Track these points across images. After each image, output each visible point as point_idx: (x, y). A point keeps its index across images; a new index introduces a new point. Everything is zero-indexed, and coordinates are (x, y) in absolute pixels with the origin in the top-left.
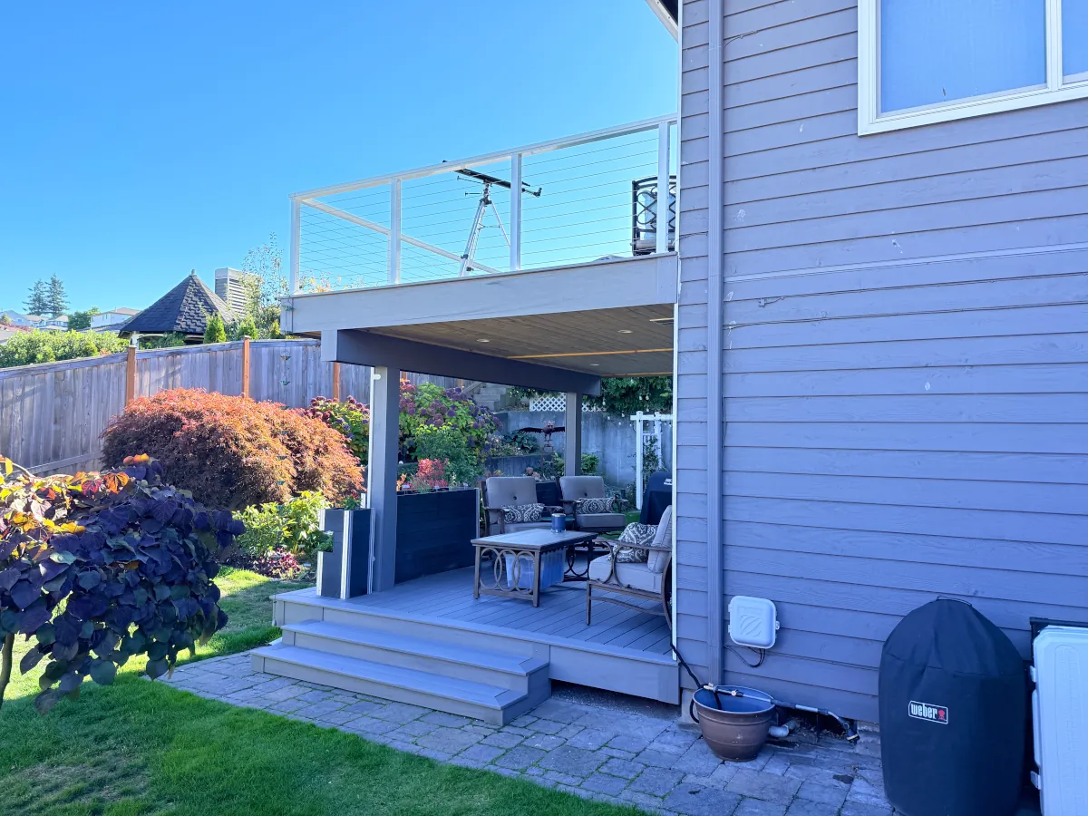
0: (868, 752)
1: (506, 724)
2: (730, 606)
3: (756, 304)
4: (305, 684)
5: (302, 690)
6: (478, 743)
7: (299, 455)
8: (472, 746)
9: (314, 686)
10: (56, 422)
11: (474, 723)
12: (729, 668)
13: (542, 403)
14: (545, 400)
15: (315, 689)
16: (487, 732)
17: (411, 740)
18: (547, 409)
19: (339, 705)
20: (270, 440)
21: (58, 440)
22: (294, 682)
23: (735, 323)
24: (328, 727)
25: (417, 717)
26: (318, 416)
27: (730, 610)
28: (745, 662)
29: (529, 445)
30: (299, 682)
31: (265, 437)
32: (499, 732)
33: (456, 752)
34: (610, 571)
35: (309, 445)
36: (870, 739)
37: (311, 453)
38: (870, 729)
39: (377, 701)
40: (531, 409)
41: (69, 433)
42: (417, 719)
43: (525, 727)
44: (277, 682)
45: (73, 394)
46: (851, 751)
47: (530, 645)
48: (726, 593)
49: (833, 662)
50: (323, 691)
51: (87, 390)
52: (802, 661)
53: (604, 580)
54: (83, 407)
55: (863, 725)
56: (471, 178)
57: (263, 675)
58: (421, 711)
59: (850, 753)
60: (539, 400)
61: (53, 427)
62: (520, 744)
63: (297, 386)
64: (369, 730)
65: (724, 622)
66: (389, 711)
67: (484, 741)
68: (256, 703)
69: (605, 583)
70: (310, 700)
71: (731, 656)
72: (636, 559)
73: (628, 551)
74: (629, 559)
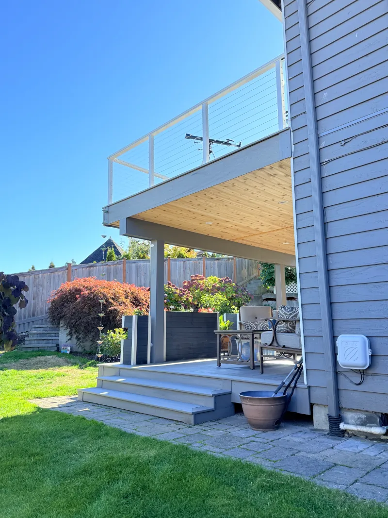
2: (337, 342)
3: (339, 144)
9: (103, 406)
10: (34, 299)
11: (178, 423)
12: (340, 387)
16: (181, 427)
21: (34, 307)
22: (94, 404)
23: (327, 160)
25: (147, 420)
27: (337, 345)
28: (351, 382)
32: (191, 427)
34: (272, 339)
39: (131, 413)
41: (40, 304)
44: (86, 405)
45: (42, 286)
47: (221, 381)
48: (335, 335)
50: (106, 408)
51: (48, 284)
53: (269, 343)
54: (47, 292)
57: (81, 402)
61: (33, 301)
65: (335, 355)
67: (177, 431)
69: (270, 345)
71: (342, 378)
72: (291, 330)
73: (283, 325)
74: (285, 329)
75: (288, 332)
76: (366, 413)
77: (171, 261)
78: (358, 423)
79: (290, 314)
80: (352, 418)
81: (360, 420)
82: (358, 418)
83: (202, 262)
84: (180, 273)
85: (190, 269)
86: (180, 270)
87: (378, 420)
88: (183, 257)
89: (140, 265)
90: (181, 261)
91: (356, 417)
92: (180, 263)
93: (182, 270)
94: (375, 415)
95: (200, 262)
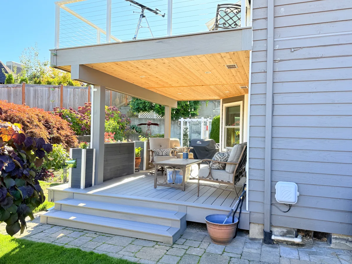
0: (337, 247)
1: (174, 243)
2: (276, 186)
3: (289, 50)
4: (70, 229)
5: (68, 231)
6: (165, 254)
7: (50, 130)
8: (163, 256)
9: (74, 229)
11: (159, 243)
12: (273, 213)
13: (143, 115)
14: (144, 114)
15: (75, 231)
16: (168, 248)
17: (132, 255)
18: (145, 117)
19: (90, 238)
20: (38, 123)
22: (64, 228)
23: (279, 59)
24: (88, 251)
25: (130, 242)
26: (57, 114)
27: (276, 188)
28: (281, 210)
29: (139, 130)
30: (65, 228)
31: (36, 122)
32: (172, 248)
33: (157, 260)
34: (209, 173)
35: (54, 126)
36: (338, 241)
37: (56, 129)
38: (338, 237)
39: (107, 235)
40: (139, 117)
42: (130, 244)
43: (183, 244)
44: (55, 228)
46: (328, 247)
47: (177, 206)
49: (322, 209)
50: (80, 232)
52: (307, 209)
55: (335, 235)
56: (136, 5)
57: (47, 225)
58: (131, 240)
59: (329, 248)
60: (142, 114)
62: (185, 254)
63: (46, 104)
64: (109, 251)
66: (115, 240)
67: (168, 253)
68: (47, 240)
69: (206, 178)
70: (74, 237)
71: (274, 208)
72: (221, 168)
73: (217, 165)
74: (217, 168)
75: (218, 169)
76: (287, 229)
77: (63, 88)
78: (281, 234)
79: (223, 158)
80: (277, 231)
81: (282, 232)
82: (281, 232)
83: (88, 90)
84: (70, 97)
85: (78, 95)
86: (71, 96)
87: (295, 233)
88: (72, 85)
89: (38, 89)
90: (71, 88)
91: (280, 231)
92: (70, 90)
93: (72, 95)
94: (293, 230)
95: (86, 90)
